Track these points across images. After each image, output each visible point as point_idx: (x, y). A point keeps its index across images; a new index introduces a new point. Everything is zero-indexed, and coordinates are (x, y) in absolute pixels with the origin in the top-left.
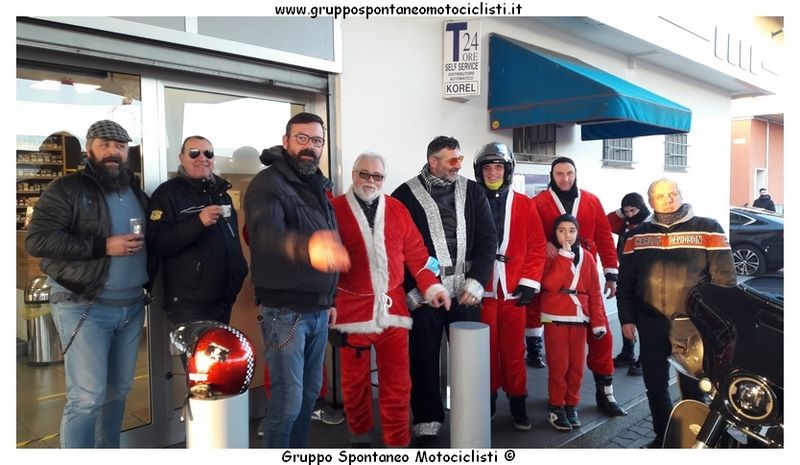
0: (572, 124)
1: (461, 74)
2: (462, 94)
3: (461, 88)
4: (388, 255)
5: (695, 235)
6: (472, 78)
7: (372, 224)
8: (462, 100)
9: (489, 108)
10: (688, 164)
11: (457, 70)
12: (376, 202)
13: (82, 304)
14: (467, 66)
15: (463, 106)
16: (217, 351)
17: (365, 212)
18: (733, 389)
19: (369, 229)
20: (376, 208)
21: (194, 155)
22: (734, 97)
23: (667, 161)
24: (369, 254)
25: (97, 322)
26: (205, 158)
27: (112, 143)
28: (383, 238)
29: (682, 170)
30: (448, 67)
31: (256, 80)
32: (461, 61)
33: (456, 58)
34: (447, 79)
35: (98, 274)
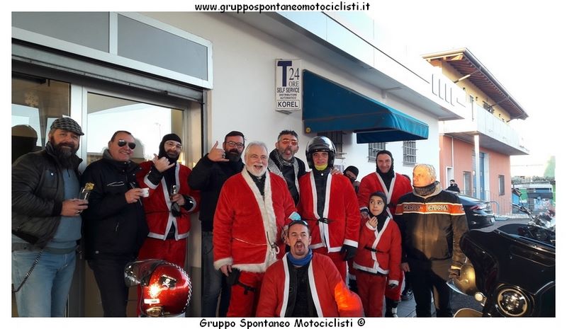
1: (288, 95)
2: (288, 108)
3: (288, 104)
4: (276, 215)
5: (443, 205)
6: (295, 98)
7: (262, 193)
8: (287, 113)
9: (303, 118)
10: (416, 161)
11: (285, 92)
12: (264, 177)
13: (36, 252)
14: (292, 90)
15: (287, 117)
16: (168, 281)
17: (257, 185)
18: (500, 298)
19: (261, 197)
20: (264, 181)
21: (122, 144)
22: (441, 120)
23: (405, 158)
24: (262, 215)
25: (46, 266)
27: (69, 134)
28: (271, 202)
30: (279, 90)
31: (155, 90)
32: (288, 86)
33: (284, 84)
34: (278, 98)
35: (51, 229)
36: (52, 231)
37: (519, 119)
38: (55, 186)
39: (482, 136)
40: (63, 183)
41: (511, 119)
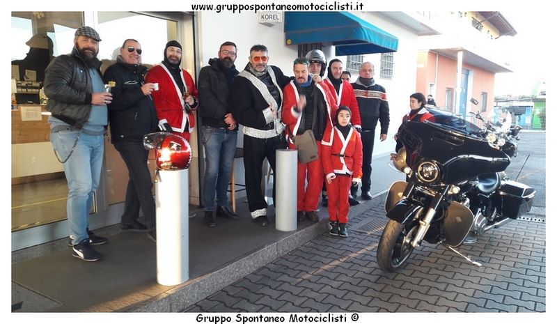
0: (330, 45)
2: (271, 21)
3: (270, 17)
8: (269, 25)
9: (285, 31)
10: (393, 75)
15: (270, 29)
16: (175, 146)
18: (420, 168)
21: (131, 50)
22: (419, 35)
23: (381, 72)
25: (85, 143)
26: (136, 53)
27: (90, 40)
29: (389, 78)
35: (85, 114)
36: (86, 116)
37: (508, 36)
38: (85, 81)
39: (466, 52)
40: (91, 79)
41: (500, 36)
